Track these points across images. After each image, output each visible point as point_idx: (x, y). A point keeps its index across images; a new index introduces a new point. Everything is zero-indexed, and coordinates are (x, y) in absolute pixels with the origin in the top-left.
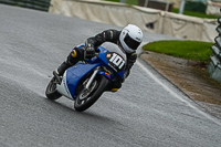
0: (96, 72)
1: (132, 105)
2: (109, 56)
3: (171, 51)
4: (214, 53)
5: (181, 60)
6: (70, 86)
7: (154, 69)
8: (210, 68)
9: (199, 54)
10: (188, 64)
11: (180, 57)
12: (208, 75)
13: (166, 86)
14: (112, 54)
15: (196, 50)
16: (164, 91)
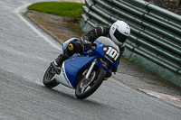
0: (93, 63)
1: (20, 53)
2: (105, 49)
3: (50, 11)
4: (85, 12)
5: (58, 17)
6: (69, 76)
7: (36, 25)
8: (82, 23)
9: (73, 12)
10: (64, 20)
11: (58, 14)
12: (80, 29)
13: (46, 38)
14: (108, 47)
15: (70, 9)
16: (45, 42)
